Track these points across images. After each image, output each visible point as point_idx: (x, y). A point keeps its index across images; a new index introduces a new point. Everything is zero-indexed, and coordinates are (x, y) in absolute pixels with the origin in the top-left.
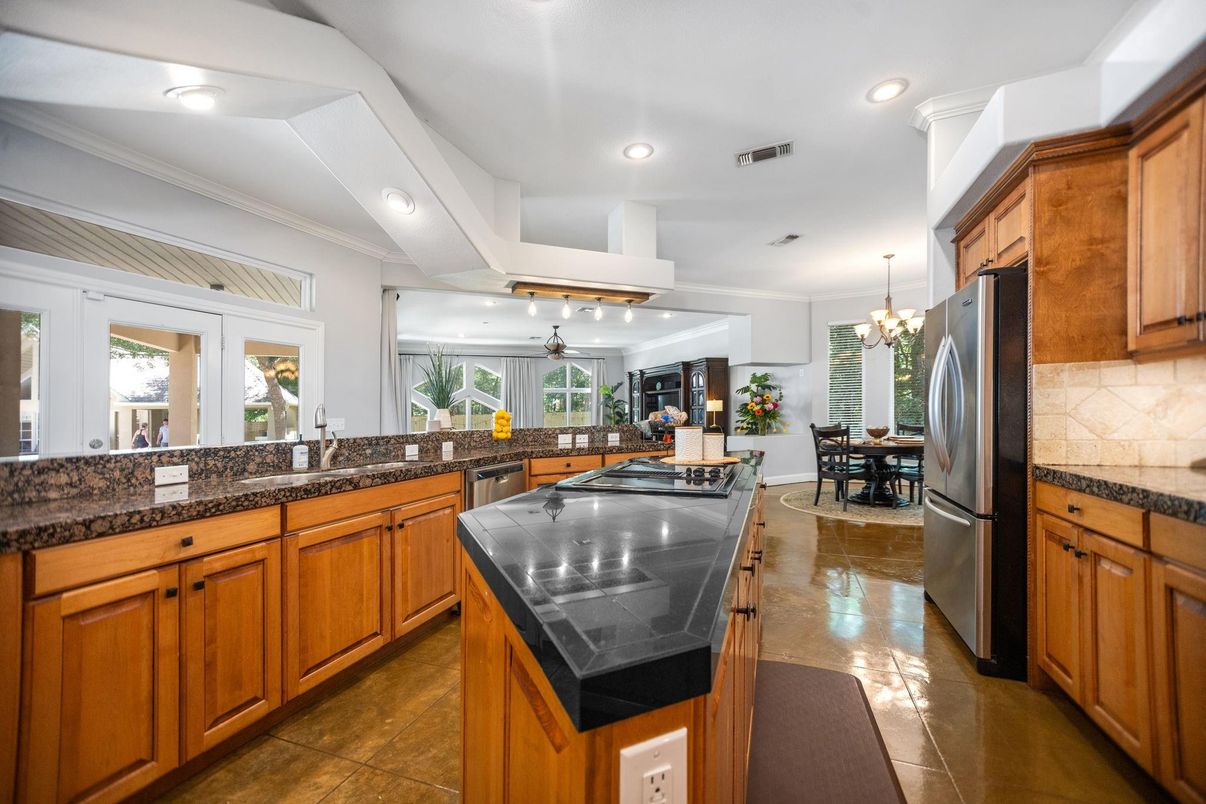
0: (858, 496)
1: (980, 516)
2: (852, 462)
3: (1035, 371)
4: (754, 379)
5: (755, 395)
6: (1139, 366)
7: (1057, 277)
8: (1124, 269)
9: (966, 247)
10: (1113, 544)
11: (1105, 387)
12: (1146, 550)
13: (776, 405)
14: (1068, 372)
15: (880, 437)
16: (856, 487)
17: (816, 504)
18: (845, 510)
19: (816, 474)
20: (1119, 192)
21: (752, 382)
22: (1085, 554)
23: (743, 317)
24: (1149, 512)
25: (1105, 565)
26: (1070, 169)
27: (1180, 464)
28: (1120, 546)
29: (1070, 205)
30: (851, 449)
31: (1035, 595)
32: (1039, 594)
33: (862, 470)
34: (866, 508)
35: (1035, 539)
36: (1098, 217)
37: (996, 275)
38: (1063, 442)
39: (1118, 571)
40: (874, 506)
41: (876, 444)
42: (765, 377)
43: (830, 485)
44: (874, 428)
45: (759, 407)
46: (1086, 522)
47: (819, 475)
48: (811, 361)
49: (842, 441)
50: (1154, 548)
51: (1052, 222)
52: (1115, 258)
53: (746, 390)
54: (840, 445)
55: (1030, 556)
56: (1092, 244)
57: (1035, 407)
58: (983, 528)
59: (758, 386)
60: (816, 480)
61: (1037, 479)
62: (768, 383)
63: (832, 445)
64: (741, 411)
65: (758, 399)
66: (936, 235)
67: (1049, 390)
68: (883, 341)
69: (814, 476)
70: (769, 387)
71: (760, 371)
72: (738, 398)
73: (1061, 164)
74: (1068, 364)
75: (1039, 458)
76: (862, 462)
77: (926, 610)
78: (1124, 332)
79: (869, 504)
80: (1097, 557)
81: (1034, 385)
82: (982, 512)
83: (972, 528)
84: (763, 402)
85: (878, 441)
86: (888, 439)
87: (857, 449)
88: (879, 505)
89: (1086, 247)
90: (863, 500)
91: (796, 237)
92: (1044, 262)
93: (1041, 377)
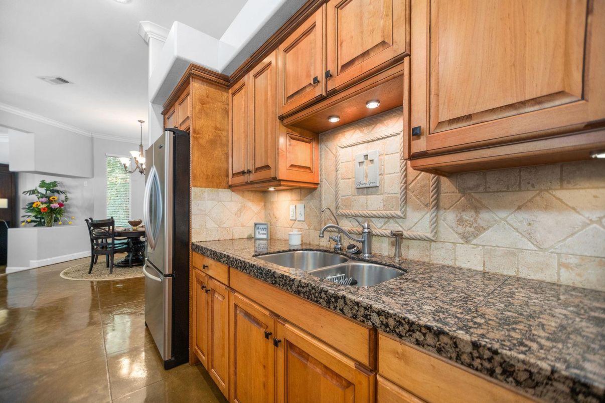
0: (122, 262)
1: (166, 276)
2: (116, 242)
3: (194, 191)
4: (43, 184)
5: (43, 196)
6: (233, 193)
7: (202, 142)
8: (228, 146)
9: (168, 119)
10: (219, 283)
11: (221, 201)
12: (229, 286)
13: (61, 205)
14: (207, 192)
15: (137, 226)
16: (120, 257)
17: (90, 272)
18: (111, 273)
19: (91, 251)
20: (226, 108)
21: (41, 186)
22: (209, 290)
23: (26, 134)
24: (229, 267)
25: (216, 295)
26: (208, 87)
27: (244, 237)
28: (221, 284)
29: (208, 106)
30: (117, 234)
31: (192, 314)
32: (194, 313)
33: (125, 246)
34: (126, 269)
35: (192, 283)
36: (219, 117)
37: (174, 133)
38: (205, 229)
39: (220, 298)
40: (132, 266)
41: (134, 230)
42: (54, 184)
43: (102, 258)
44: (133, 221)
45: (44, 206)
46: (210, 273)
47: (92, 252)
48: (93, 177)
49: (109, 229)
50: (231, 286)
51: (200, 112)
52: (224, 139)
53: (33, 192)
54: (108, 232)
55: (191, 293)
56: (216, 130)
57: (192, 211)
58: (168, 282)
59: (47, 190)
60: (91, 255)
61: (193, 250)
62: (57, 188)
63: (102, 233)
64: (28, 209)
65: (44, 199)
66: (152, 106)
67: (199, 202)
68: (138, 170)
69: (88, 253)
70: (58, 192)
71: (49, 180)
72: (25, 199)
73: (204, 83)
74: (207, 189)
75: (195, 239)
76: (126, 241)
77: (146, 333)
78: (227, 176)
79: (128, 266)
80: (214, 291)
81: (192, 199)
82: (167, 273)
83: (163, 282)
84: (50, 202)
85: (135, 228)
86: (142, 227)
87: (120, 234)
88: (136, 266)
89: (214, 131)
90: (125, 264)
91: (66, 82)
92: (197, 132)
93: (195, 194)
